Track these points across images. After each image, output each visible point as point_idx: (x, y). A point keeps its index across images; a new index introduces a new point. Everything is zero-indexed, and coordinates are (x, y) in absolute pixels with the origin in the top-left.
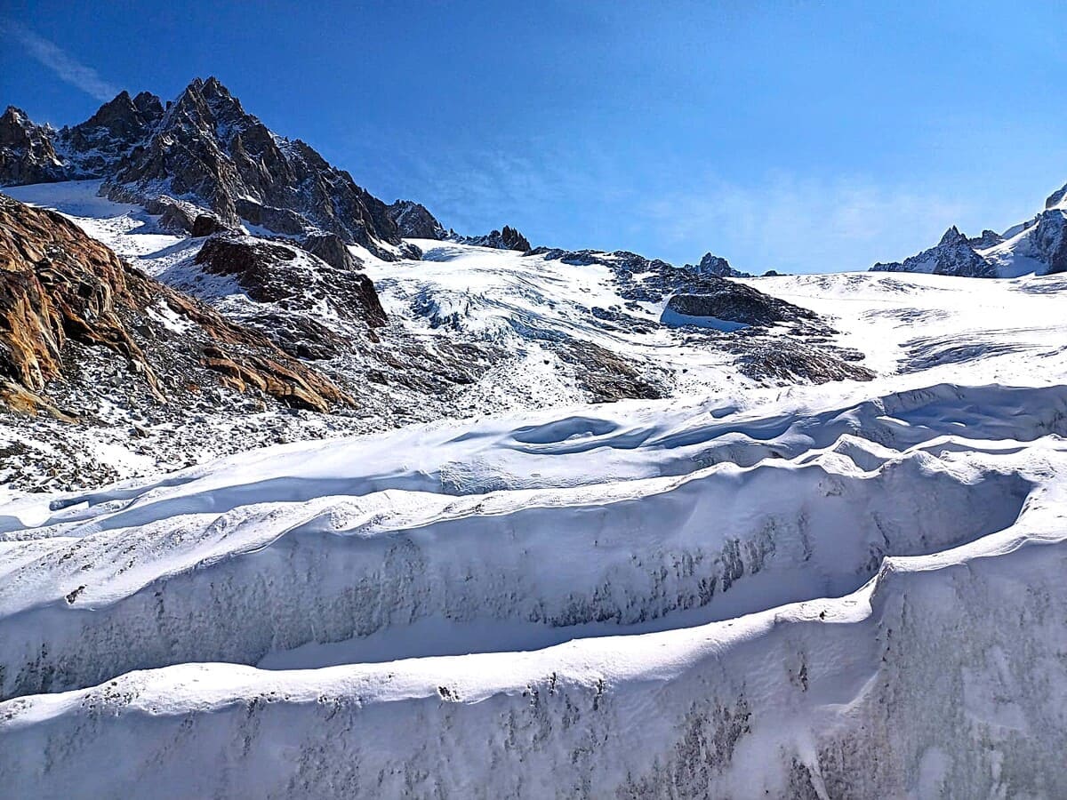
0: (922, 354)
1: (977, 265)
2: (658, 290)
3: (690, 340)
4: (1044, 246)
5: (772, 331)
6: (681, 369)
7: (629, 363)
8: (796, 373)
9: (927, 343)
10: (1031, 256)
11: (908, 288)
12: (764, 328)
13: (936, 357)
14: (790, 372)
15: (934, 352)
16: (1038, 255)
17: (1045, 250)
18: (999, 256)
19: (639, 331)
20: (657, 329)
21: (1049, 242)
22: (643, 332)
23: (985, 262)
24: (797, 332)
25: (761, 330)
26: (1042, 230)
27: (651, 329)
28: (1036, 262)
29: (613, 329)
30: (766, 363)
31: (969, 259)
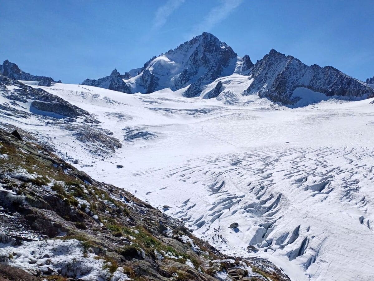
0: (130, 134)
1: (124, 86)
2: (24, 97)
3: (48, 123)
4: (145, 83)
5: (78, 120)
6: (54, 137)
7: (32, 134)
8: (97, 140)
9: (131, 130)
10: (141, 85)
11: (113, 102)
12: (75, 119)
13: (135, 135)
14: (95, 140)
15: (134, 134)
16: (143, 85)
17: (145, 84)
18: (131, 83)
19: (23, 117)
20: (31, 116)
21: (146, 81)
22: (25, 117)
23: (127, 85)
24: (86, 121)
25: (74, 120)
26: (144, 76)
27: (28, 116)
28: (142, 88)
29: (11, 115)
30: (86, 136)
31: (122, 83)
